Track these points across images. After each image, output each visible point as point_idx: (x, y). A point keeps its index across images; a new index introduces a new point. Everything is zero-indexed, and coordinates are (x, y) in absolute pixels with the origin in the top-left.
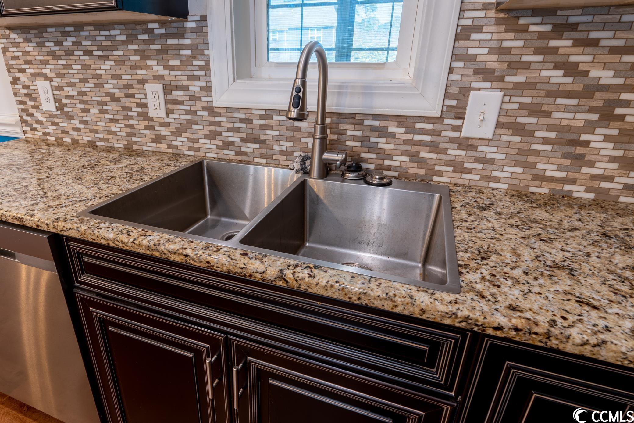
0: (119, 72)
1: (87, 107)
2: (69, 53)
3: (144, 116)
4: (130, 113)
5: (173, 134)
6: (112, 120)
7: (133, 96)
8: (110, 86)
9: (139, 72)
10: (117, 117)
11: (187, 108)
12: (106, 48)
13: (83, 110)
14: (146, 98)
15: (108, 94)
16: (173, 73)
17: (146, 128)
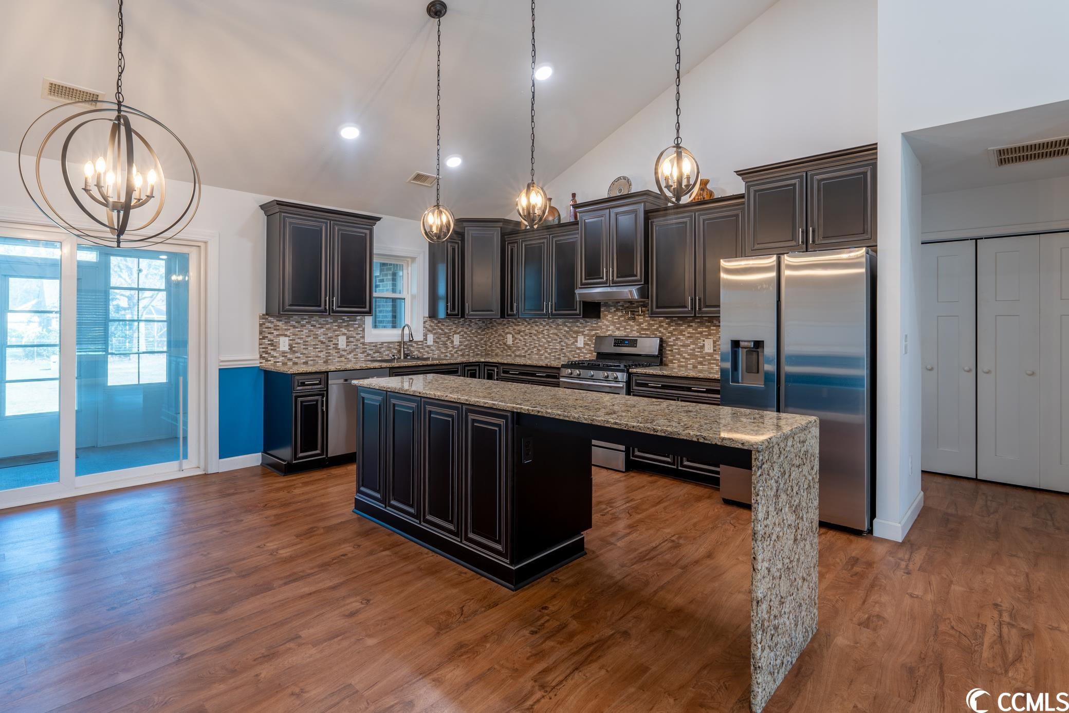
0: (327, 333)
1: (307, 347)
2: (303, 326)
3: (336, 348)
4: (329, 348)
5: (348, 354)
6: (319, 351)
7: (332, 341)
8: (321, 338)
9: (336, 332)
10: (322, 350)
11: (354, 344)
12: (323, 324)
13: (304, 349)
14: (338, 341)
15: (319, 341)
16: (350, 332)
17: (336, 353)
